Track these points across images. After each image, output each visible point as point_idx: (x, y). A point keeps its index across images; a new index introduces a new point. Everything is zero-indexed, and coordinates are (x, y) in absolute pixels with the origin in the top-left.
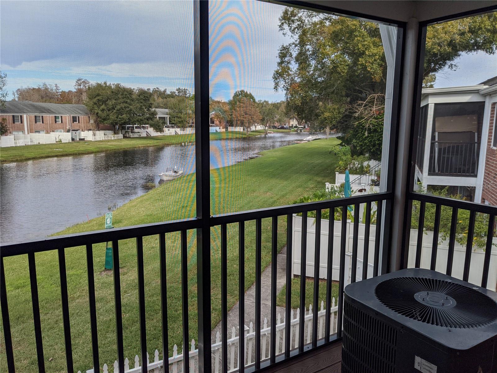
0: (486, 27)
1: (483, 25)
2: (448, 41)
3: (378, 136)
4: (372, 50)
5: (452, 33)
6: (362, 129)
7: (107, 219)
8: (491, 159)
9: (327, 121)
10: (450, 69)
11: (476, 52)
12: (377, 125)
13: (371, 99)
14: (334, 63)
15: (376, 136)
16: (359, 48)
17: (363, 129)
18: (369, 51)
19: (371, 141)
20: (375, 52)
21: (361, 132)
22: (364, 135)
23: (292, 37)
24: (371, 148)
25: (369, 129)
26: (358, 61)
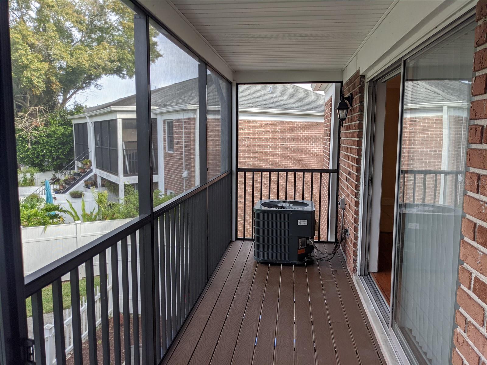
0: (128, 58)
1: (125, 56)
2: (102, 66)
3: (41, 147)
4: (36, 65)
5: (105, 60)
6: (21, 141)
8: (169, 160)
10: (96, 88)
11: (112, 76)
12: (38, 137)
13: (32, 112)
15: (38, 148)
16: (23, 62)
18: (34, 65)
19: (34, 152)
20: (40, 67)
21: (22, 144)
24: (35, 159)
25: (31, 140)
26: (22, 73)
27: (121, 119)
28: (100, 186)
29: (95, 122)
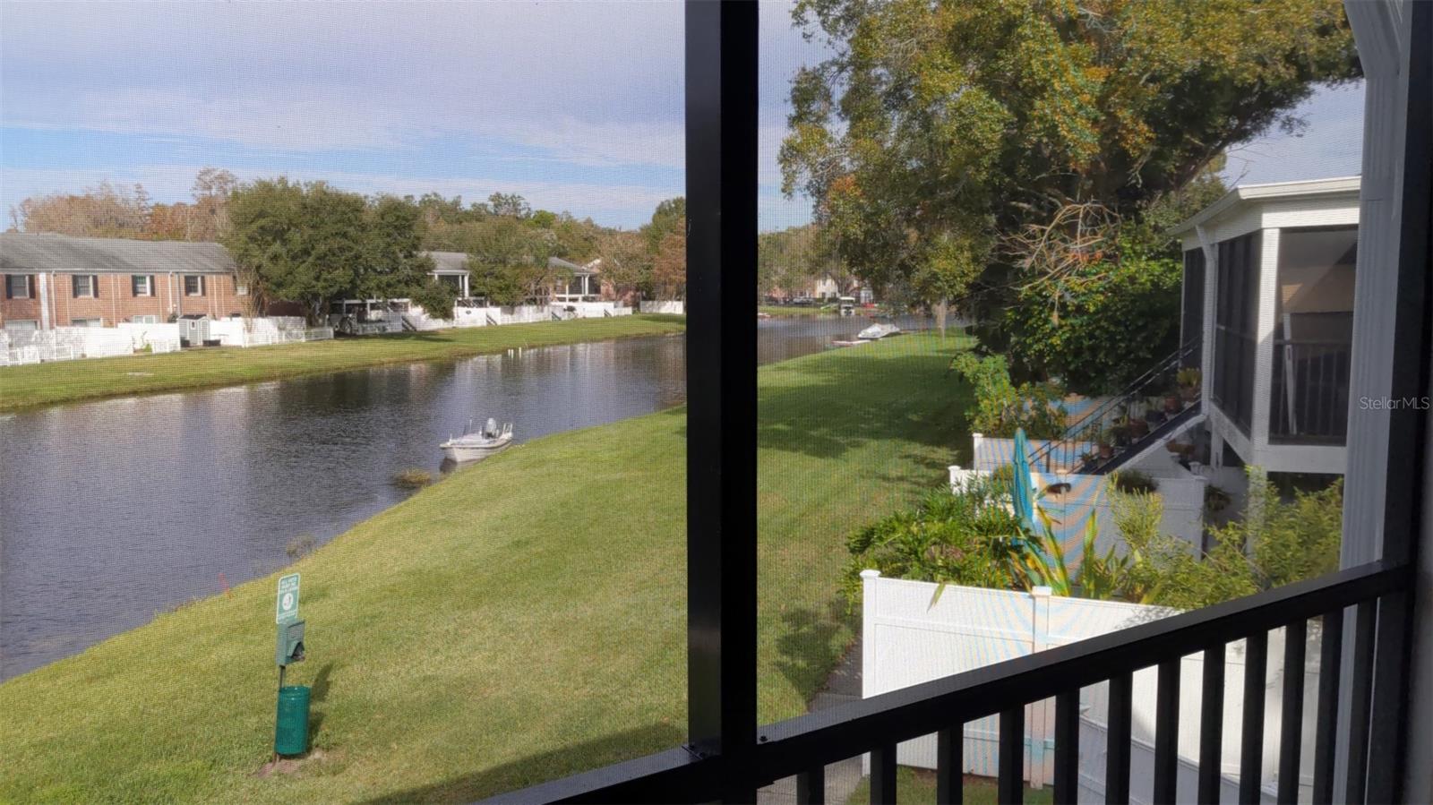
2: (1284, 50)
3: (1088, 325)
5: (1297, 28)
6: (1041, 304)
7: (282, 596)
9: (939, 284)
10: (1284, 132)
12: (1084, 294)
13: (1066, 219)
14: (961, 115)
15: (1082, 326)
16: (1033, 73)
17: (1045, 302)
18: (1064, 79)
19: (1069, 338)
20: (1080, 81)
21: (1040, 313)
22: (1046, 321)
23: (829, 43)
24: (1070, 359)
25: (1063, 306)
26: (1032, 107)
27: (1277, 231)
28: (1217, 463)
29: (1221, 244)
